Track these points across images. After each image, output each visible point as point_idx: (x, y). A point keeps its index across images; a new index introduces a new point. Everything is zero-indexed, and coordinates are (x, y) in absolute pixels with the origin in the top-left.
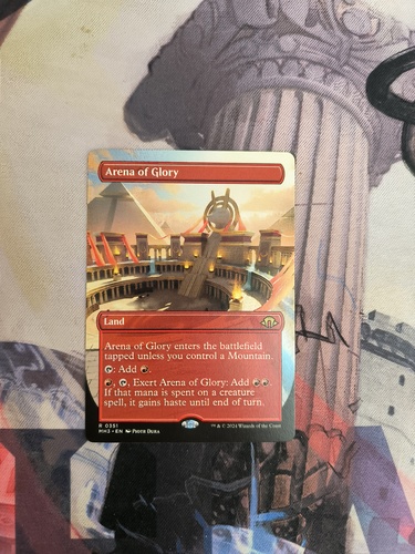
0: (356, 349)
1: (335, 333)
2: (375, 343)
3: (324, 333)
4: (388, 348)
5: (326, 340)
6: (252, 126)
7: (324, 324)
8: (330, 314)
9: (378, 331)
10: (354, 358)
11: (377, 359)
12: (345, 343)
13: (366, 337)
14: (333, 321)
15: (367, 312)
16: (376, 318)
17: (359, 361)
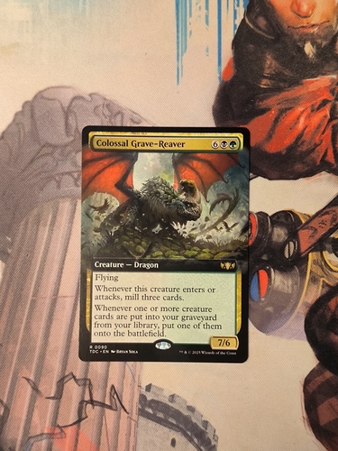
0: (135, 416)
1: (117, 401)
2: (150, 411)
3: (108, 403)
4: (161, 415)
5: (110, 407)
6: (51, 230)
7: (108, 395)
8: (113, 387)
9: (153, 401)
10: (133, 423)
11: (152, 424)
12: (125, 410)
13: (143, 406)
14: (115, 392)
15: (144, 385)
16: (151, 390)
17: (137, 425)
